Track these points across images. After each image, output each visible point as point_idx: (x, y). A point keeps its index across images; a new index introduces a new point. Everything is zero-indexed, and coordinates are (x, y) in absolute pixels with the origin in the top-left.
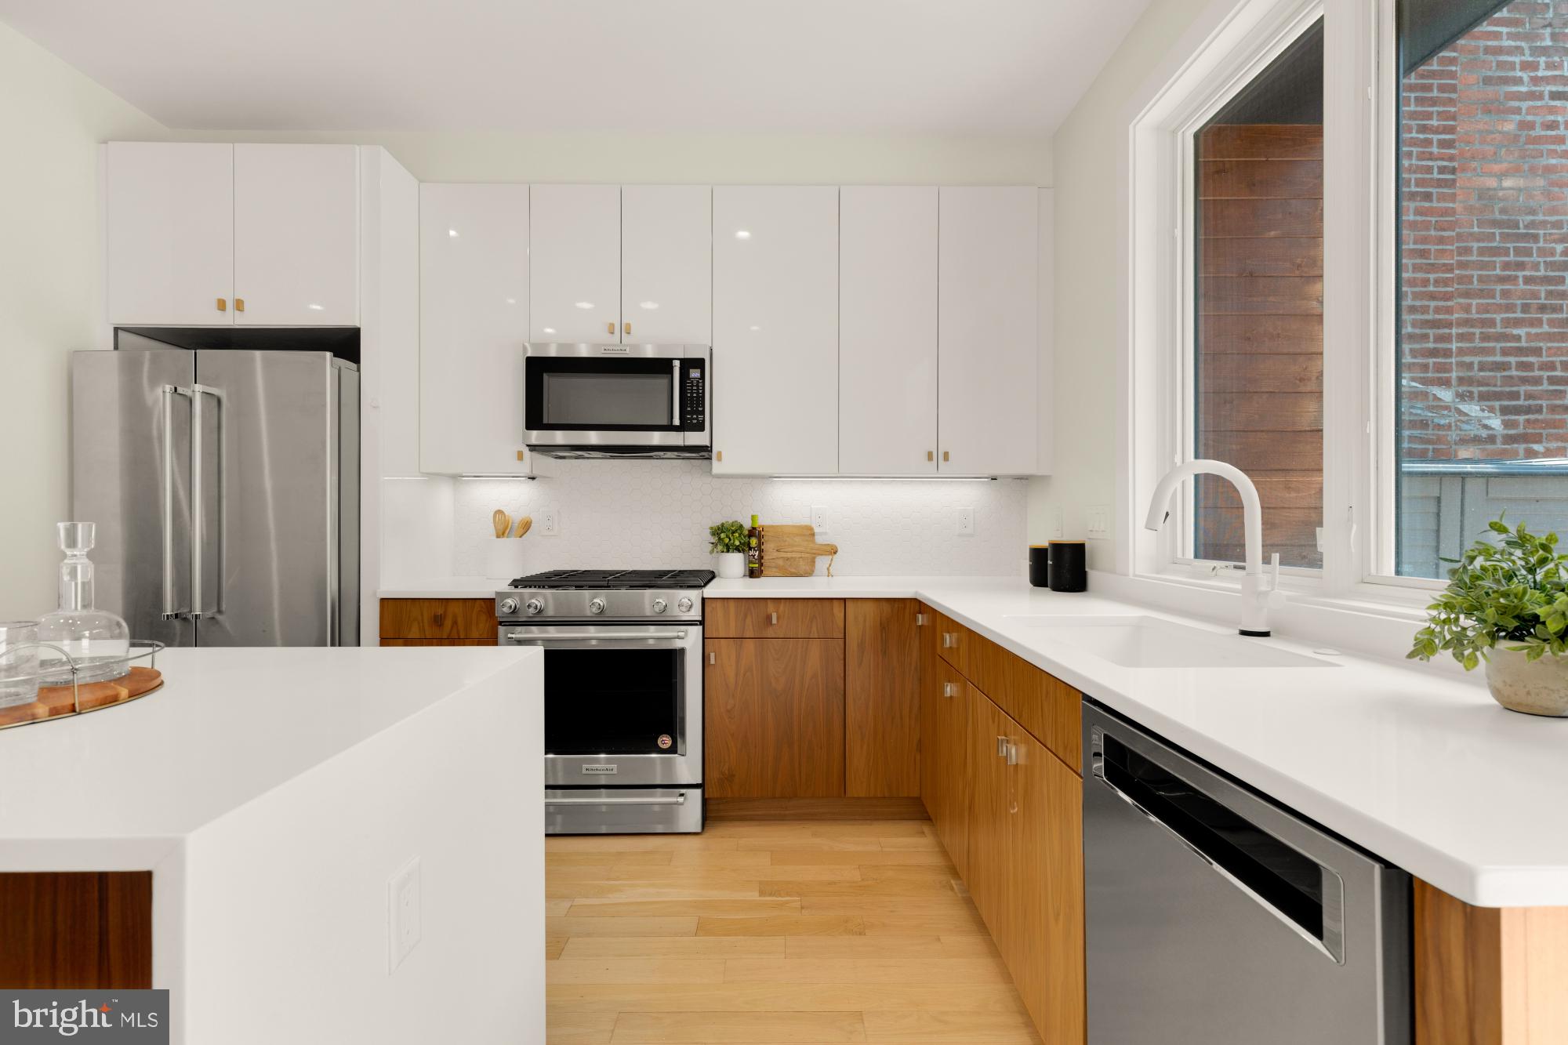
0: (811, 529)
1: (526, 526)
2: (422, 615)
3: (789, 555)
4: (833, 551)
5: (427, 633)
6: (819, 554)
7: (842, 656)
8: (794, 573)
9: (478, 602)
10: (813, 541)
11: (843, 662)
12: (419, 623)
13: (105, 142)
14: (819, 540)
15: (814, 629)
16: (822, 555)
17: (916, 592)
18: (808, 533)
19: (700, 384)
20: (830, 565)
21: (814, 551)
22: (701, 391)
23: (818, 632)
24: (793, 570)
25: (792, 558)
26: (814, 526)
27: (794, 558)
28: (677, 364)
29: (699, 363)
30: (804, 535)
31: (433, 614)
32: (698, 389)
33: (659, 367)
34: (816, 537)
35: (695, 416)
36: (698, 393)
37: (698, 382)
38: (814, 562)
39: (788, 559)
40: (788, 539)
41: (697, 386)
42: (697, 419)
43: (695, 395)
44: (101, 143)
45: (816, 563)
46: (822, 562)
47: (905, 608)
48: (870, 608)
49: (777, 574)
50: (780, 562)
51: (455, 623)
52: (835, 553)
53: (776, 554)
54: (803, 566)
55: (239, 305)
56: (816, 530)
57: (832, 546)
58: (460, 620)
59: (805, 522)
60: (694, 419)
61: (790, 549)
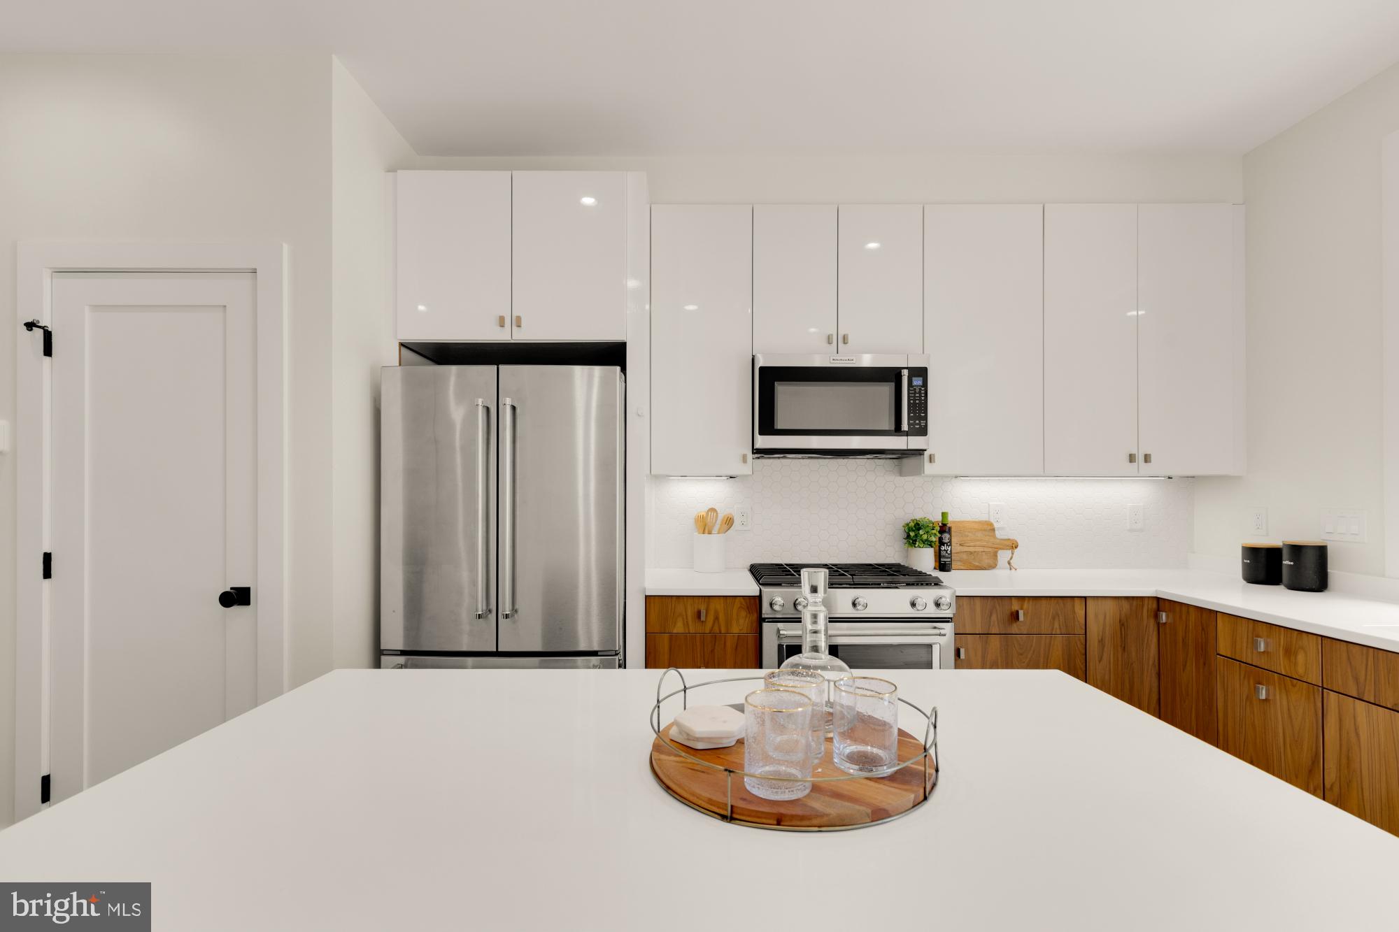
0: (991, 524)
1: (729, 522)
2: (686, 612)
3: (972, 549)
4: (1013, 546)
5: (691, 628)
6: (1001, 549)
7: (1084, 651)
8: (977, 566)
9: (738, 599)
10: (994, 536)
11: (1084, 657)
12: (683, 618)
13: (394, 171)
14: (999, 534)
15: (1056, 625)
16: (1003, 549)
17: (1156, 591)
18: (989, 528)
19: (922, 392)
20: (1011, 558)
21: (996, 546)
22: (923, 398)
23: (1060, 629)
24: (977, 564)
25: (975, 552)
26: (992, 520)
27: (977, 553)
28: (905, 373)
29: (922, 372)
30: (985, 530)
31: (696, 610)
32: (920, 396)
33: (890, 375)
34: (997, 532)
35: (917, 422)
36: (920, 400)
37: (920, 389)
38: (996, 556)
39: (971, 553)
40: (970, 534)
41: (920, 393)
42: (919, 424)
43: (917, 402)
44: (389, 171)
45: (999, 557)
46: (1003, 556)
47: (1143, 606)
48: (1110, 607)
49: (962, 568)
50: (964, 556)
51: (717, 618)
52: (1016, 547)
53: (959, 549)
54: (986, 560)
55: (518, 322)
56: (996, 525)
57: (1013, 540)
58: (721, 617)
59: (984, 518)
60: (917, 424)
61: (972, 544)
